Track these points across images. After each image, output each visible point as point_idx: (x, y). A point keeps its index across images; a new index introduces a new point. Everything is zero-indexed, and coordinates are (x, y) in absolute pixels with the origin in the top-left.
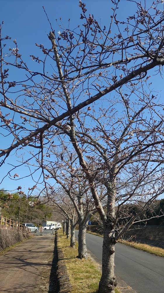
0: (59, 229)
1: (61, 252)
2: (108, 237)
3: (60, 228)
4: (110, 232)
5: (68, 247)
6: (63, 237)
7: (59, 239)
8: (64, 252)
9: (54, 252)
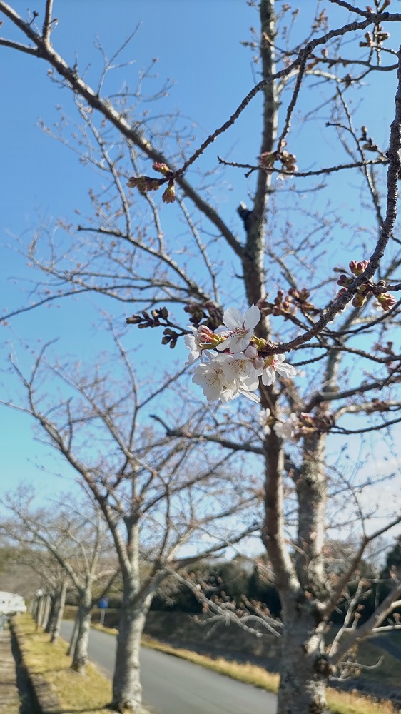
0: (19, 615)
1: (45, 684)
2: (305, 651)
3: (22, 613)
4: (311, 636)
5: (65, 669)
6: (36, 638)
7: (26, 645)
8: (54, 688)
9: (18, 686)
